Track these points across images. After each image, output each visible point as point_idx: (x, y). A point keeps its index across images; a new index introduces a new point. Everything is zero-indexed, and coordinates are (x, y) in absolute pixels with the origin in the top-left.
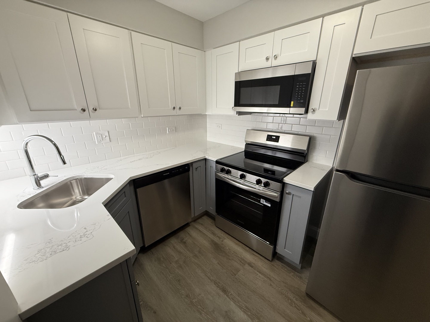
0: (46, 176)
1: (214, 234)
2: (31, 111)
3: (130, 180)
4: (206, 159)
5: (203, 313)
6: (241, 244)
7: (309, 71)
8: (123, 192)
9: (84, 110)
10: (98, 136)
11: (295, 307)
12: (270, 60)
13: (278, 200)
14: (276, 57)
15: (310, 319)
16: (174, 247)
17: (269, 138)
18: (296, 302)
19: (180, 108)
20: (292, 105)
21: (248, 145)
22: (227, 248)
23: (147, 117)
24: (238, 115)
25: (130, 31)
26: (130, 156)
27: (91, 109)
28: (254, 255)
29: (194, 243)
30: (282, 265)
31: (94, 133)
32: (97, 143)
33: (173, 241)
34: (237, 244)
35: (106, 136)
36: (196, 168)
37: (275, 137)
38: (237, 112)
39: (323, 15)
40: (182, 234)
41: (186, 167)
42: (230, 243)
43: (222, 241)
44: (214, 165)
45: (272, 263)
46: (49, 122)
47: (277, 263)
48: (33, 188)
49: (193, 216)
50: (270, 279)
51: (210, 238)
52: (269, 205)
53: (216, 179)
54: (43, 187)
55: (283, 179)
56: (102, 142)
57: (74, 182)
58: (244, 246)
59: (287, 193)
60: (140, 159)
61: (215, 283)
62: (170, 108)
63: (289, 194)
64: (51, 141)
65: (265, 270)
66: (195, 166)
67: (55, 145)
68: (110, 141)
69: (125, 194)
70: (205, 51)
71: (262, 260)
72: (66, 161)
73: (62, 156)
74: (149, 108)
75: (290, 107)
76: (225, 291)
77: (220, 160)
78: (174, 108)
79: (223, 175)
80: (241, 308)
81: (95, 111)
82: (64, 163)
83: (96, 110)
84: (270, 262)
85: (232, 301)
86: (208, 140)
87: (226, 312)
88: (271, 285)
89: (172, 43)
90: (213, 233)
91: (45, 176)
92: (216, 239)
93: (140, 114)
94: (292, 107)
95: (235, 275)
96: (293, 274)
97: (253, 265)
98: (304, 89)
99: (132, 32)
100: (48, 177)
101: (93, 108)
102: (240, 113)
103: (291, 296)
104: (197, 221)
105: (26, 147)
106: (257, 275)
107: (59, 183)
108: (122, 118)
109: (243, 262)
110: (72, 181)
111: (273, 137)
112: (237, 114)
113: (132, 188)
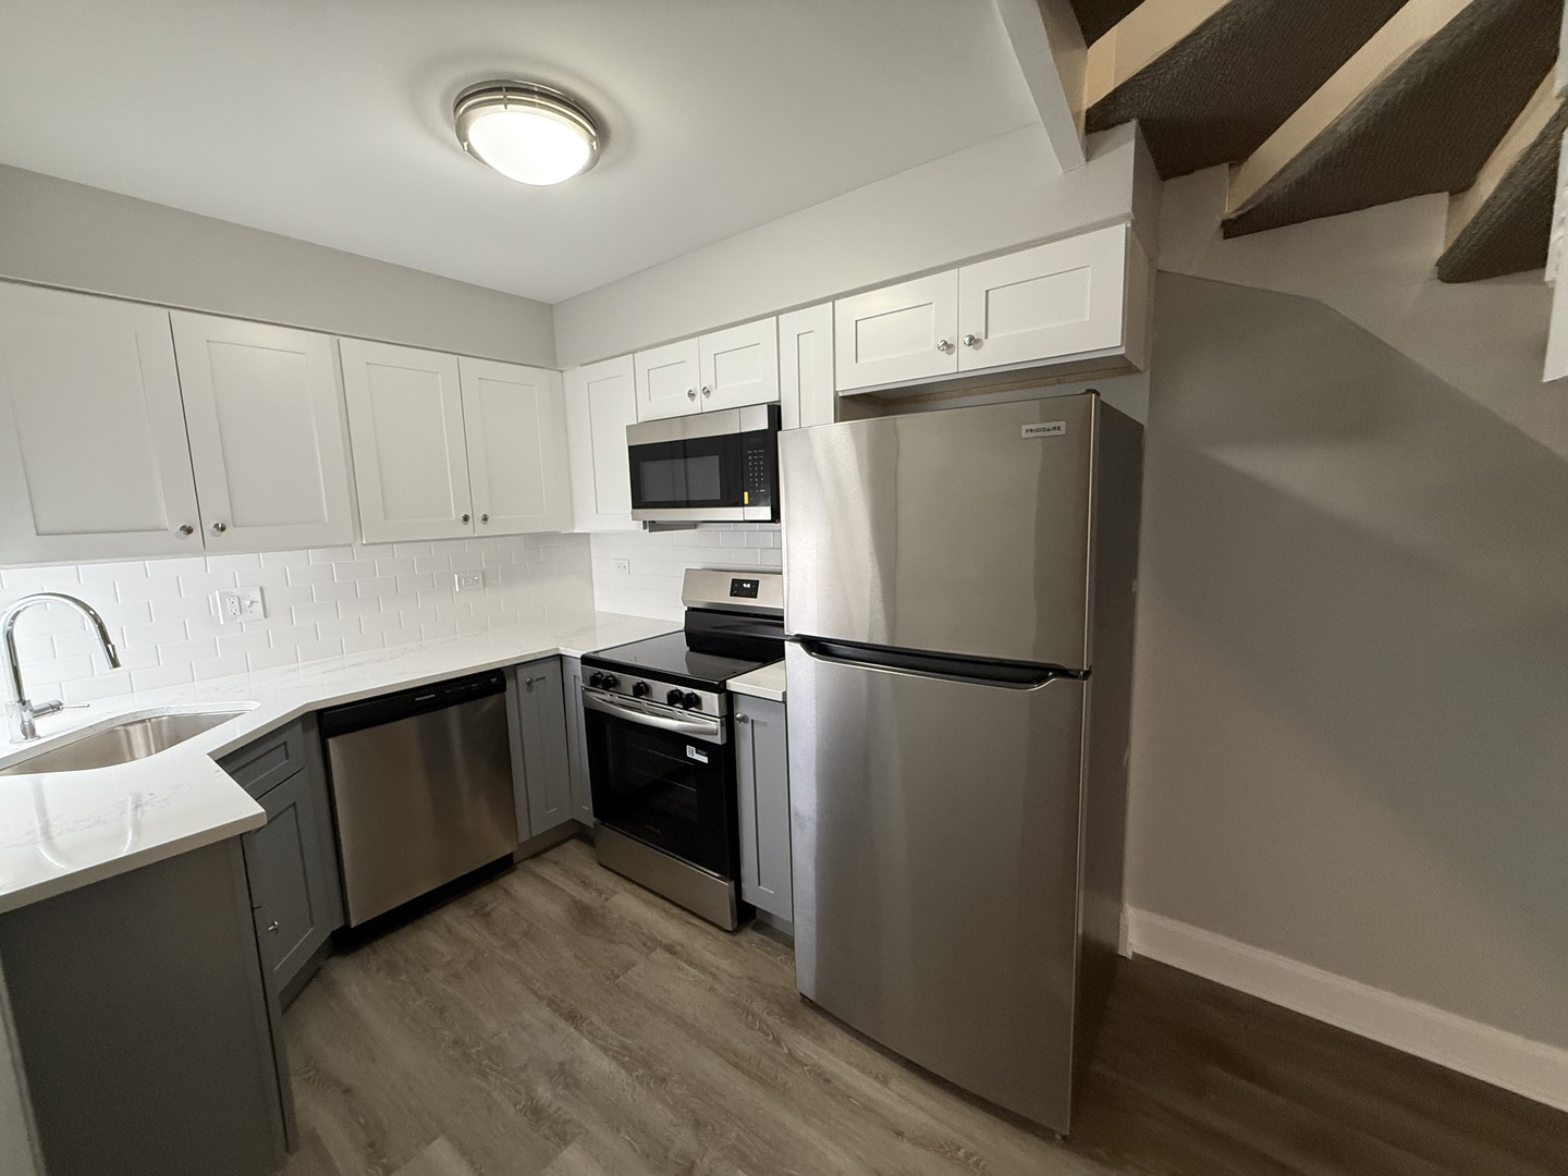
0: (56, 707)
1: (585, 884)
2: (38, 534)
3: (305, 711)
4: (560, 657)
5: (494, 1073)
6: (660, 901)
7: (763, 425)
8: (278, 741)
9: (189, 531)
10: (229, 603)
11: (760, 1029)
12: (698, 397)
13: (718, 740)
14: (707, 392)
15: (789, 1050)
16: (449, 931)
17: (737, 588)
18: (765, 1016)
19: (485, 519)
20: (746, 502)
21: (691, 612)
22: (616, 916)
23: (388, 543)
24: (647, 530)
25: (338, 337)
26: (328, 659)
27: (209, 526)
28: (690, 923)
29: (517, 914)
30: (763, 940)
31: (217, 592)
32: (222, 623)
33: (453, 917)
34: (647, 902)
35: (252, 602)
36: (529, 684)
37: (749, 586)
38: (645, 522)
39: (776, 311)
40: (485, 895)
41: (494, 680)
42: (629, 904)
43: (607, 899)
44: (578, 667)
45: (735, 938)
46: (82, 562)
47: (750, 937)
48: (10, 738)
49: (524, 837)
50: (715, 976)
51: (571, 896)
52: (705, 760)
53: (586, 710)
54: (40, 738)
55: (724, 683)
56: (239, 620)
57: (137, 733)
58: (667, 905)
59: (738, 719)
60: (353, 665)
61: (552, 1003)
62: (454, 517)
63: (744, 719)
64: (86, 608)
65: (708, 956)
66: (524, 676)
67: (95, 618)
68: (265, 616)
69: (286, 748)
70: (561, 371)
71: (709, 934)
72: (120, 659)
73: (109, 646)
74: (386, 518)
75: (743, 505)
76: (572, 1018)
77: (595, 655)
78: (466, 519)
79: (601, 698)
80: (605, 1050)
81: (219, 532)
82: (115, 663)
83: (223, 529)
84: (729, 936)
85: (587, 1039)
86: (596, 609)
87: (562, 1064)
88: (711, 989)
89: (460, 357)
90: (583, 882)
91: (52, 707)
92: (587, 897)
93: (359, 537)
94: (747, 505)
95: (618, 977)
96: (783, 957)
97: (678, 948)
98: (762, 463)
99: (341, 338)
100: (58, 709)
101: (216, 526)
102: (653, 526)
103: (758, 1006)
104: (543, 856)
105: (11, 624)
106: (683, 969)
107: (90, 727)
108: (307, 548)
109: (651, 943)
110: (131, 728)
111: (745, 585)
112: (645, 528)
113: (314, 735)
